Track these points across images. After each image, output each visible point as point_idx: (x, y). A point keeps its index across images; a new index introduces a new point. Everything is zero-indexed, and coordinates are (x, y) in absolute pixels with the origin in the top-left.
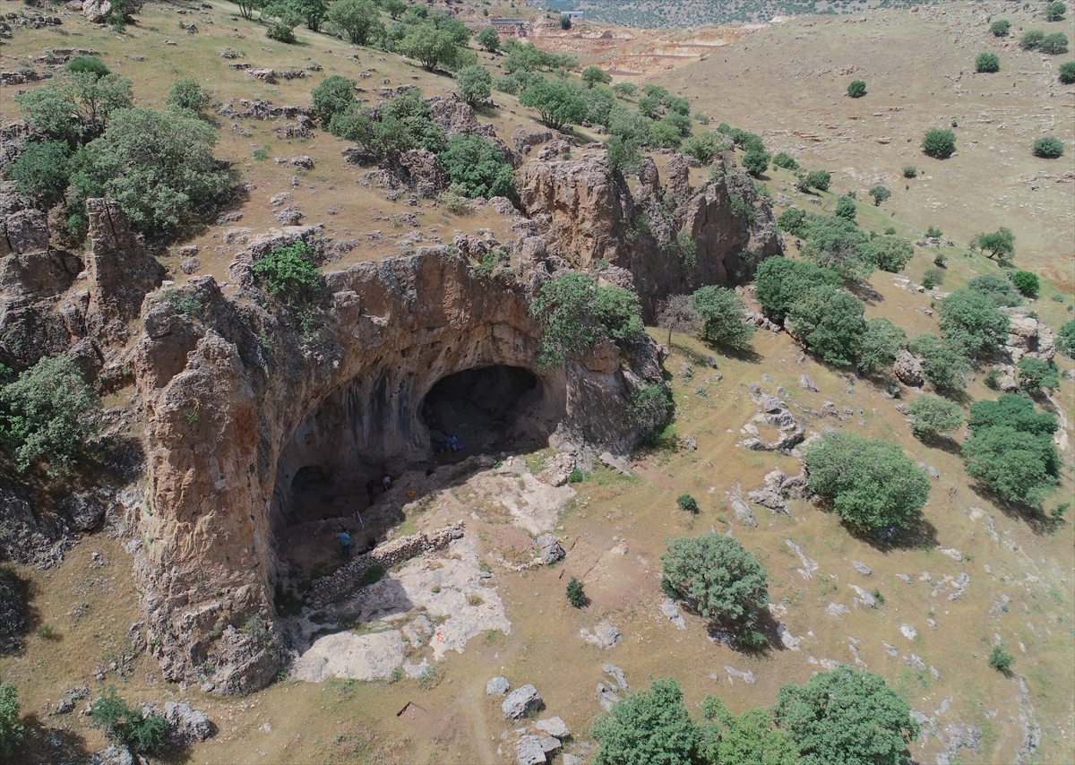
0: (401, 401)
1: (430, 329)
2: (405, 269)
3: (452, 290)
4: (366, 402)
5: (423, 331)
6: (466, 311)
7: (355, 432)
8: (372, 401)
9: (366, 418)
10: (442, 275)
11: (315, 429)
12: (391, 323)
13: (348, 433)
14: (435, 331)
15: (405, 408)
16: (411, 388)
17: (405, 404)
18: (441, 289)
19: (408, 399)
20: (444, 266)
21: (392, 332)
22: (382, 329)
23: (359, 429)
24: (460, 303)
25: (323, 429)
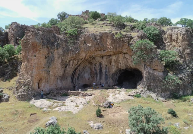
0: (105, 72)
1: (104, 51)
2: (98, 36)
3: (109, 41)
4: (98, 71)
5: (102, 51)
6: (112, 47)
7: (97, 79)
8: (99, 71)
9: (98, 75)
10: (107, 38)
11: (90, 77)
12: (92, 46)
13: (95, 78)
14: (105, 51)
15: (107, 75)
16: (108, 70)
17: (106, 73)
18: (107, 41)
19: (107, 72)
20: (108, 36)
21: (92, 48)
22: (89, 47)
23: (97, 78)
24: (111, 44)
25: (91, 77)
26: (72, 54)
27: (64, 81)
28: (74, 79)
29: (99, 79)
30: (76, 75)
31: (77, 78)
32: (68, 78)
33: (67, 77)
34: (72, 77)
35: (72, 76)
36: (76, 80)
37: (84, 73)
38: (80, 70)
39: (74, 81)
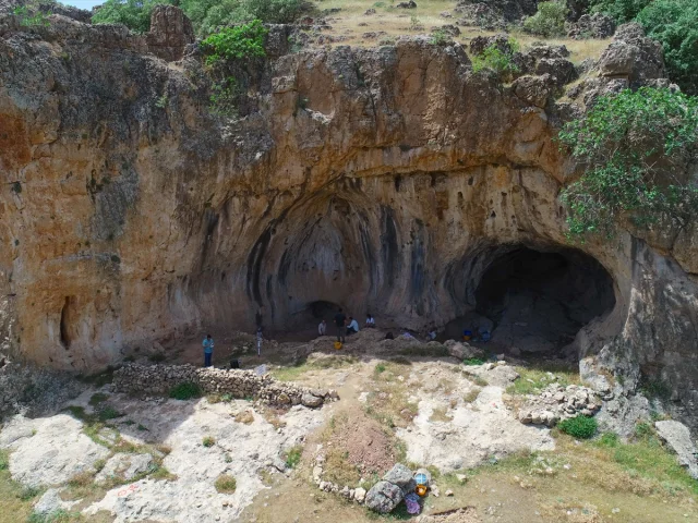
0: (414, 256)
1: (405, 149)
2: (372, 62)
3: (435, 96)
5: (396, 150)
6: (450, 129)
7: (372, 280)
8: (384, 246)
9: (380, 265)
10: (424, 75)
11: (342, 265)
12: (336, 124)
13: (366, 278)
14: (411, 153)
15: (420, 267)
16: (426, 243)
17: (419, 260)
18: (421, 94)
19: (423, 255)
20: (427, 62)
21: (338, 135)
22: (321, 127)
23: (375, 276)
24: (446, 114)
25: (348, 268)
26: (236, 166)
27: (207, 291)
28: (263, 280)
29: (382, 282)
30: (273, 262)
31: (276, 271)
32: (230, 279)
33: (224, 275)
34: (249, 274)
35: (250, 267)
36: (274, 282)
37: (314, 250)
38: (291, 238)
39: (263, 290)
